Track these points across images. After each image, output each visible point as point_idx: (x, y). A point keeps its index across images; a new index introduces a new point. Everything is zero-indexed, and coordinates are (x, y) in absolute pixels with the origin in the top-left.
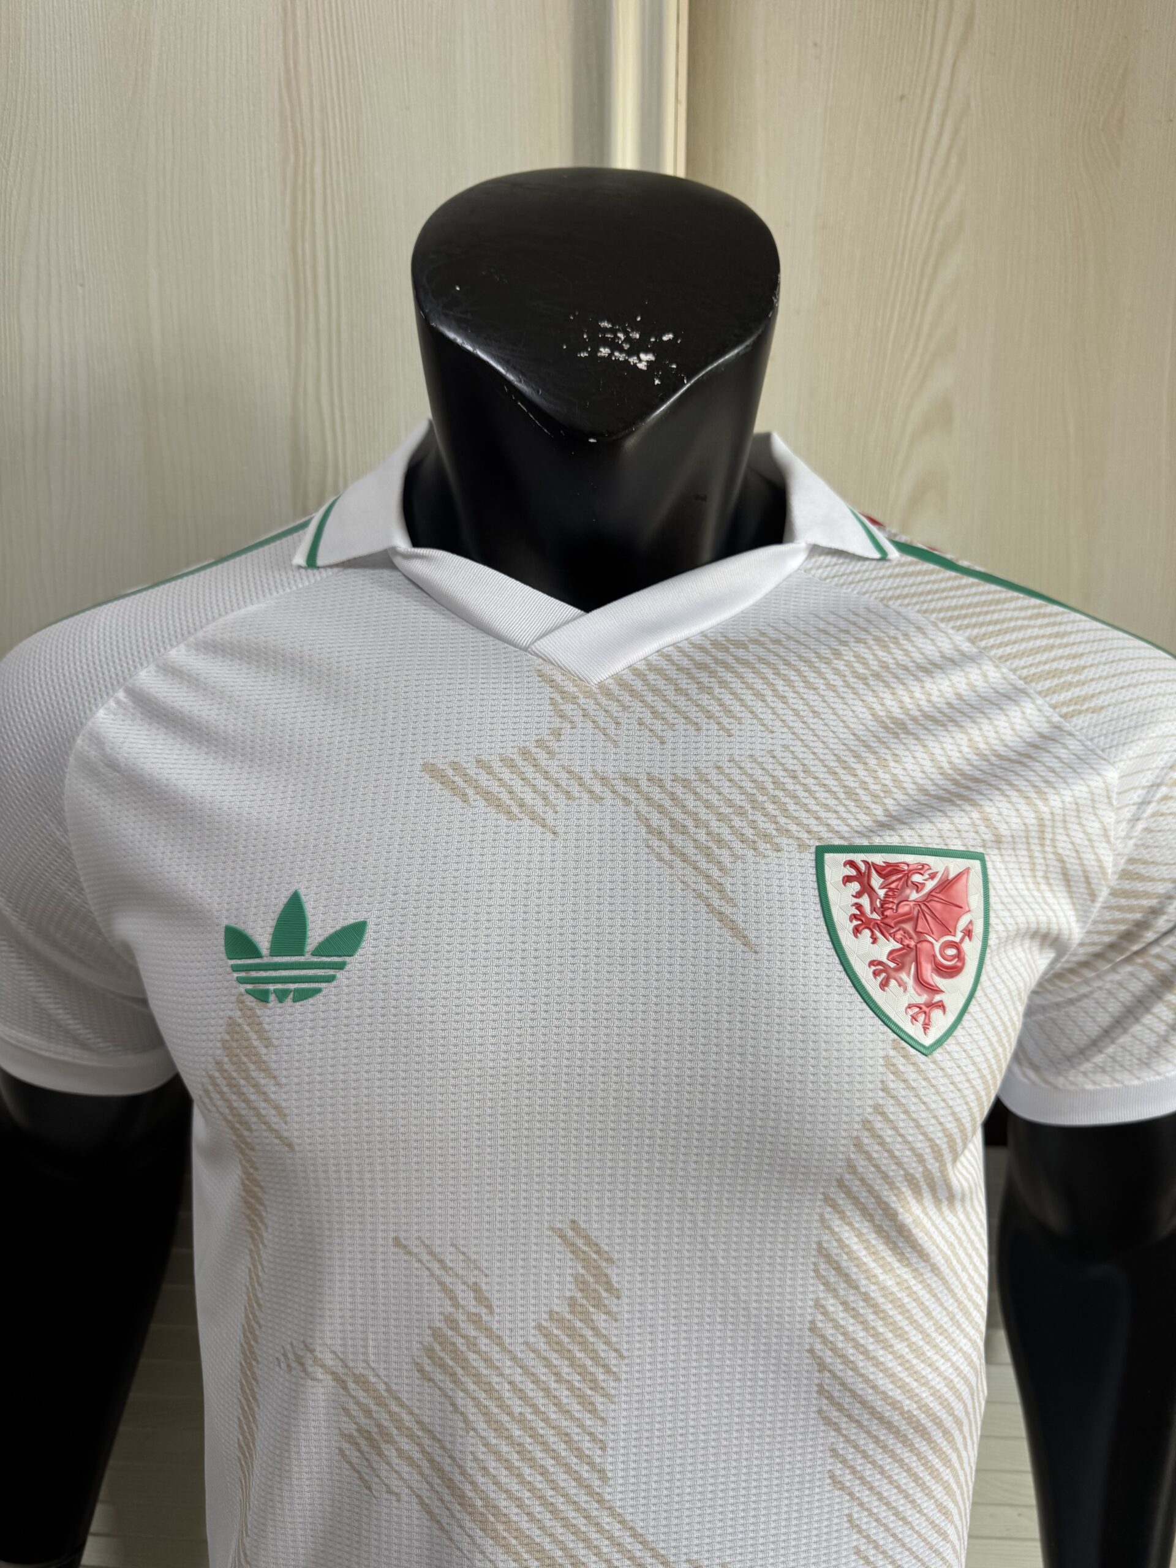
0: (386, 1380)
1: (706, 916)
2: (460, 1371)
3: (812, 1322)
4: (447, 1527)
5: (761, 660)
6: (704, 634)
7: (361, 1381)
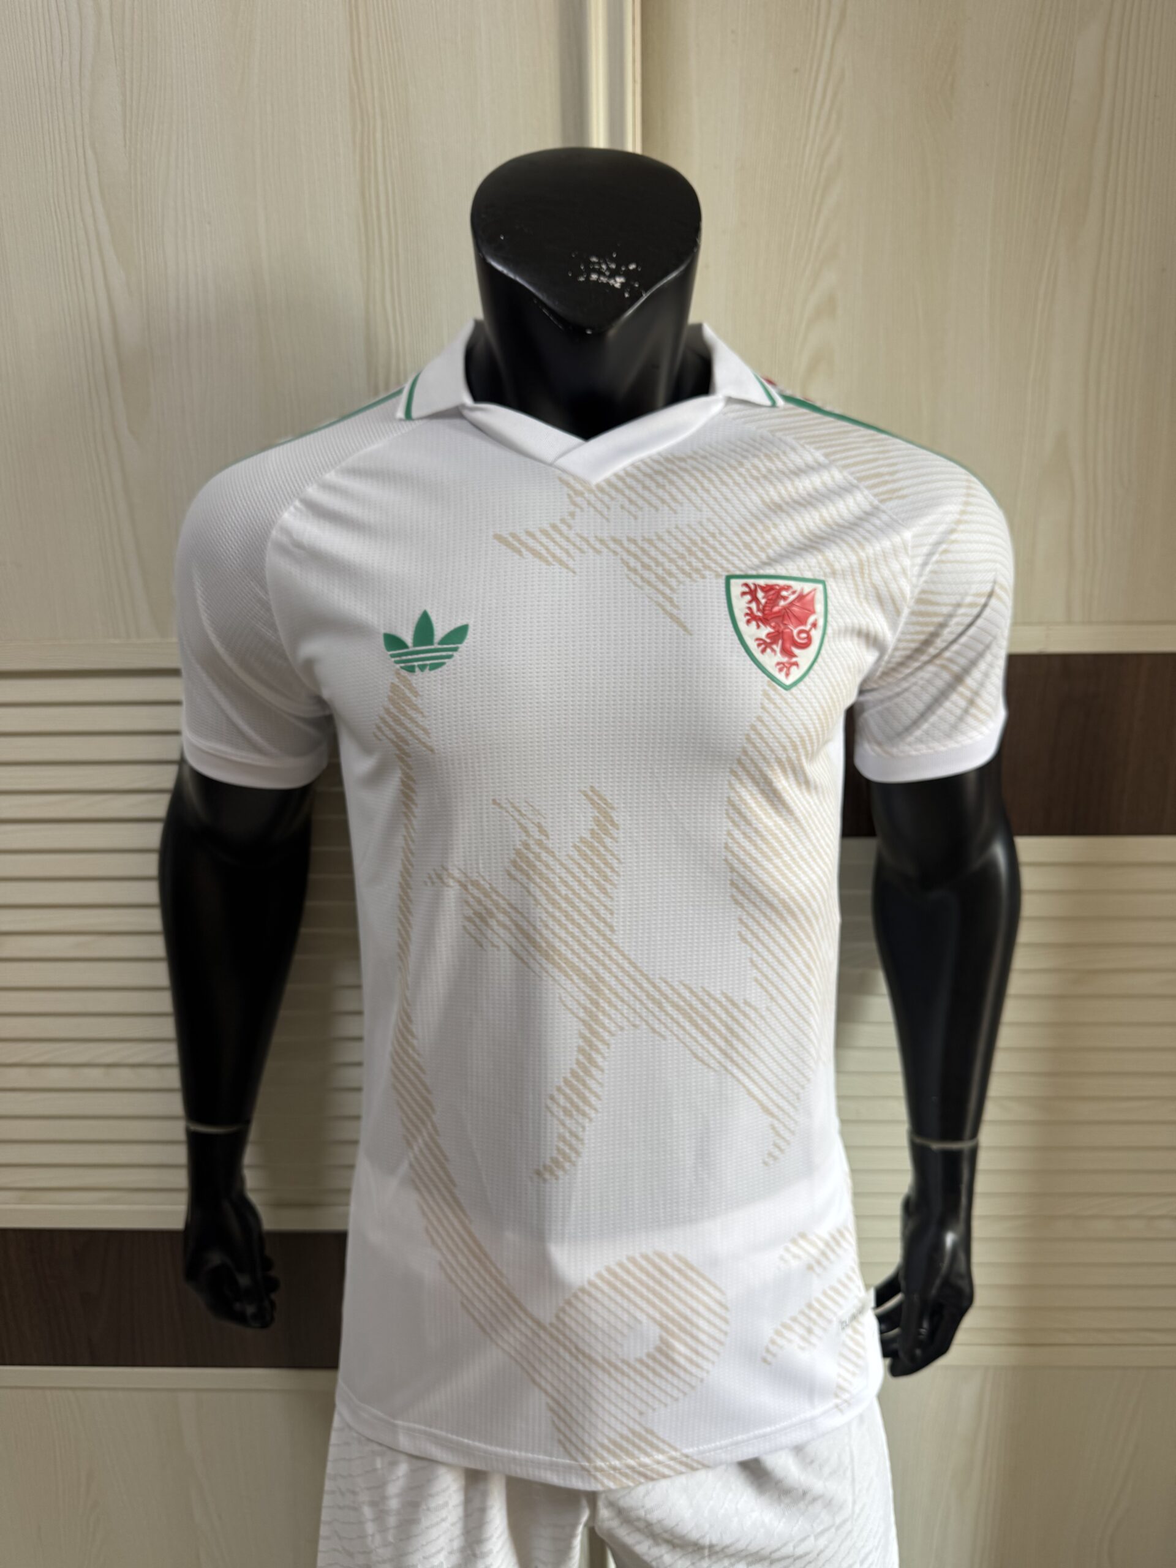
0: (489, 882)
1: (662, 616)
2: (531, 872)
3: (726, 844)
4: (526, 960)
5: (695, 468)
6: (659, 454)
7: (476, 884)
